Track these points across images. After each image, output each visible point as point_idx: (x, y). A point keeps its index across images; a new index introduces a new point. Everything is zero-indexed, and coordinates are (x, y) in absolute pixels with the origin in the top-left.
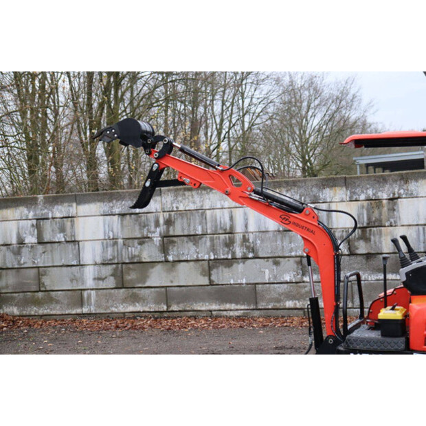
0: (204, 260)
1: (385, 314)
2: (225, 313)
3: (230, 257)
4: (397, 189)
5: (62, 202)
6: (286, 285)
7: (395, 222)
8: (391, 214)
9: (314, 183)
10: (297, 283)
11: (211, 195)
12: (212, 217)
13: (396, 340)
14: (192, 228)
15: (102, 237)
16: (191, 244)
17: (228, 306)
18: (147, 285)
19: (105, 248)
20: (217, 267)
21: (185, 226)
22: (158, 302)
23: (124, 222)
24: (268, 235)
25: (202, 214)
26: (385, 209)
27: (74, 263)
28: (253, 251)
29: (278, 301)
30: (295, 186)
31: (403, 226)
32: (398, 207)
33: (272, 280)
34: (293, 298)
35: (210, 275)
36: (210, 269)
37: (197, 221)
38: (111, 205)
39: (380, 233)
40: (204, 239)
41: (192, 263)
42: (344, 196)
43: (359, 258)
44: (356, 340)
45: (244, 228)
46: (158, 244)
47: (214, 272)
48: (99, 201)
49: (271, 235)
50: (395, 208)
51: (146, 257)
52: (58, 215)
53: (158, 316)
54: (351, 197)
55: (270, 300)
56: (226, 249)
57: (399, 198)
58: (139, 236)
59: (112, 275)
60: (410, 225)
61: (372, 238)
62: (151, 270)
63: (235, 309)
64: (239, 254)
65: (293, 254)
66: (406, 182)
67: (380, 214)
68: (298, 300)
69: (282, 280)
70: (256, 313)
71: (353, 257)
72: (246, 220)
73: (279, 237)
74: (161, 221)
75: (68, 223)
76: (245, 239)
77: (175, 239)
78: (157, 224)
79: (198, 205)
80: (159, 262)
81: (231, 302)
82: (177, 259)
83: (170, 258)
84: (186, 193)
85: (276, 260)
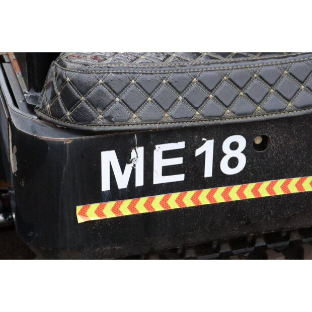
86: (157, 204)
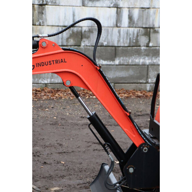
7: (43, 23)
8: (40, 16)
26: (36, 12)
31: (48, 26)
32: (45, 12)
50: (43, 12)
57: (46, 4)
60: (53, 26)
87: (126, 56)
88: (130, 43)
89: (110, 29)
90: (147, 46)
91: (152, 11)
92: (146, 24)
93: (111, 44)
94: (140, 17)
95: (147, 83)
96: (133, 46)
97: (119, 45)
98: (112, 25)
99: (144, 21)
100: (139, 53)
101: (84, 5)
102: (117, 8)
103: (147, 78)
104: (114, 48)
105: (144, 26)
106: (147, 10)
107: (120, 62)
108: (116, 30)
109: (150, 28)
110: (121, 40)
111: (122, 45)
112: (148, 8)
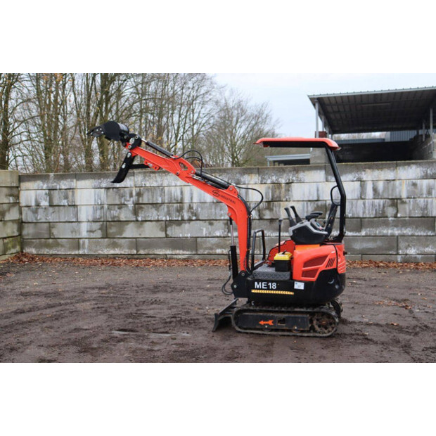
0: (162, 221)
1: (279, 257)
2: (175, 256)
3: (180, 219)
4: (291, 177)
5: (66, 179)
6: (217, 239)
7: (289, 198)
8: (287, 193)
9: (238, 171)
10: (224, 237)
11: (168, 177)
12: (168, 191)
13: (284, 273)
14: (155, 199)
15: (93, 203)
16: (154, 210)
17: (178, 252)
18: (123, 236)
19: (95, 211)
20: (171, 226)
21: (150, 197)
22: (130, 248)
23: (109, 194)
24: (206, 205)
25: (162, 189)
26: (283, 190)
27: (74, 220)
28: (196, 216)
29: (212, 249)
30: (225, 172)
31: (294, 201)
32: (291, 189)
33: (207, 235)
34: (222, 247)
35: (166, 231)
36: (166, 227)
37: (159, 194)
38: (100, 181)
39: (280, 206)
40: (163, 207)
41: (154, 223)
42: (257, 180)
43: (266, 222)
44: (259, 273)
45: (190, 199)
46: (131, 209)
47: (169, 229)
48: (92, 178)
49: (208, 205)
51: (123, 218)
52: (63, 187)
53: (130, 257)
54: (261, 181)
55: (206, 249)
56: (178, 214)
57: (292, 182)
58: (119, 203)
59: (100, 229)
61: (274, 208)
62: (126, 227)
63: (182, 254)
64: (186, 217)
65: (222, 218)
66: (297, 172)
67: (280, 193)
68: (225, 249)
69: (214, 235)
70: (197, 257)
71: (261, 221)
72: (192, 194)
73: (213, 206)
74: (134, 193)
75: (70, 193)
76: (190, 207)
77: (143, 206)
78: (131, 196)
79: (159, 183)
80: (132, 221)
81: (180, 249)
82: (144, 219)
83: (140, 219)
84: (152, 175)
85: (211, 222)
86: (263, 292)
87: (372, 227)
88: (376, 214)
89: (354, 202)
90: (396, 216)
91: (397, 183)
92: (392, 195)
93: (356, 216)
94: (386, 189)
95: (398, 254)
96: (380, 217)
97: (365, 216)
98: (356, 198)
99: (390, 192)
100: (386, 224)
101: (327, 181)
102: (361, 181)
103: (398, 250)
104: (359, 219)
105: (390, 197)
106: (392, 182)
107: (366, 233)
108: (361, 202)
109: (397, 199)
110: (367, 212)
111: (368, 216)
112: (394, 180)
